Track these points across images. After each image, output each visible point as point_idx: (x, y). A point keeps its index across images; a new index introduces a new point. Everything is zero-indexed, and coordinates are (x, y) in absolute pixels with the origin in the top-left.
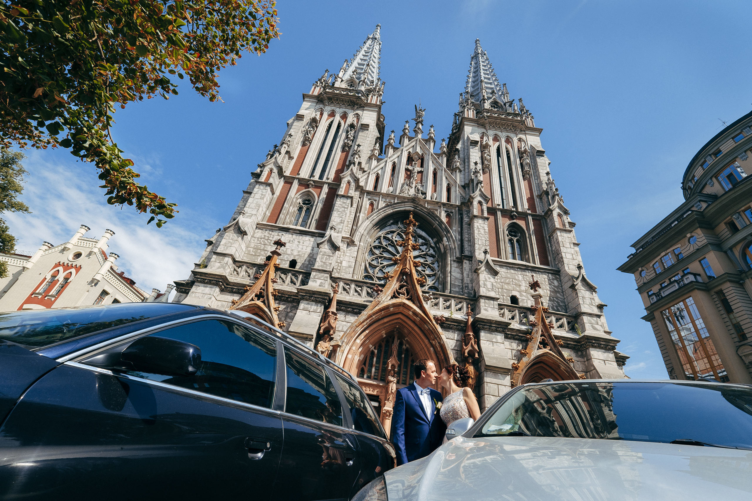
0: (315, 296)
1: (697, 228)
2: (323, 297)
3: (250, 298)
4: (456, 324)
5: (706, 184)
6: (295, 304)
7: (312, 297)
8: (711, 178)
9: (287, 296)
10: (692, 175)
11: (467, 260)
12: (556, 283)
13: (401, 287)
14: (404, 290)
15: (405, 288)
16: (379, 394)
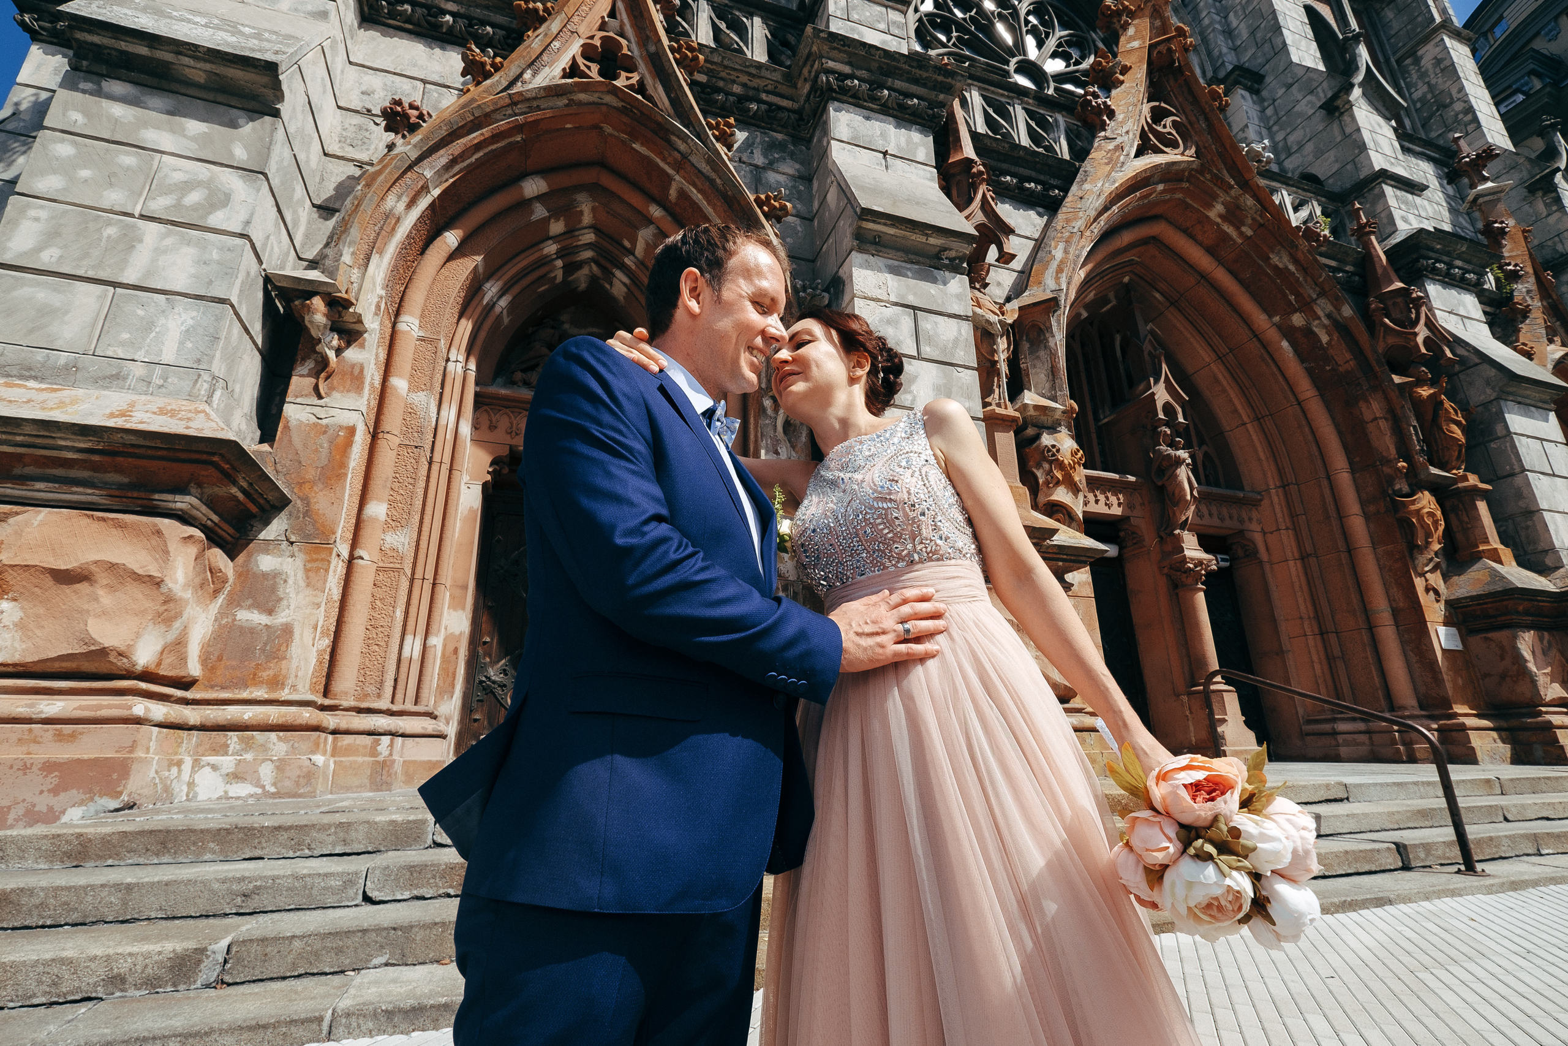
0: (898, 84)
1: (1530, 136)
2: (932, 95)
3: (564, 62)
4: (1333, 263)
5: (1538, 34)
6: (779, 136)
7: (882, 86)
8: (1556, 18)
9: (737, 89)
10: (1496, 16)
11: (1246, 88)
12: (1450, 190)
13: (1158, 115)
14: (1167, 126)
15: (1168, 121)
16: (1128, 513)
